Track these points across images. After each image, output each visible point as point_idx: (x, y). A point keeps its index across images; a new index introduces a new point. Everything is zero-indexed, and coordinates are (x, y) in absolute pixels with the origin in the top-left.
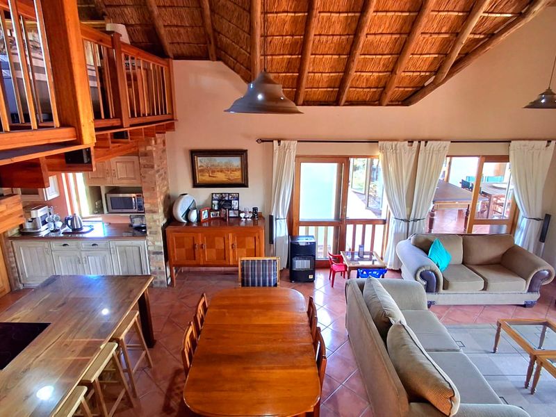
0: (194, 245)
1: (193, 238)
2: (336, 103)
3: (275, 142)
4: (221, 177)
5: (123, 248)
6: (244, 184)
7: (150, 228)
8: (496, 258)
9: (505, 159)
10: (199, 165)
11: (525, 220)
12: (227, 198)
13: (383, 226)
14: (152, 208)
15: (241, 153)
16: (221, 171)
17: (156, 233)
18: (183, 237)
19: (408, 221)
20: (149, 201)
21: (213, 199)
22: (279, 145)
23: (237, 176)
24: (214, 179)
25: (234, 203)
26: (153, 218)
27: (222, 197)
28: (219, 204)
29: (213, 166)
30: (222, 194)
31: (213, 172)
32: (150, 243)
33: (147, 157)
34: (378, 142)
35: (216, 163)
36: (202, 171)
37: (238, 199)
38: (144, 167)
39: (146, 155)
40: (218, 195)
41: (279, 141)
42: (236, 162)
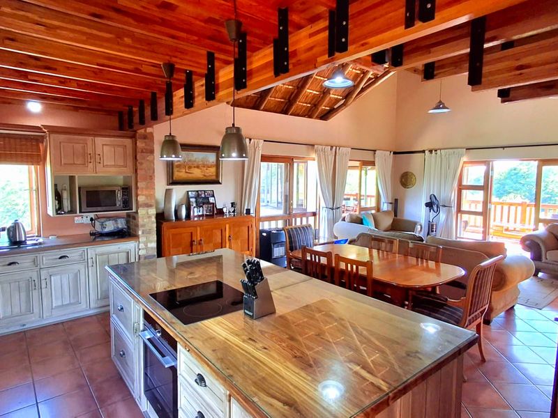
0: (192, 242)
1: (192, 233)
2: (285, 112)
3: (247, 140)
4: (197, 174)
5: (105, 256)
6: (217, 181)
7: (144, 226)
8: (389, 226)
9: (372, 163)
11: (386, 205)
12: (203, 196)
13: (313, 217)
14: (147, 201)
15: (216, 149)
16: (198, 167)
17: (149, 232)
18: (181, 234)
19: (333, 209)
20: (144, 193)
21: (189, 197)
22: (250, 143)
23: (213, 173)
24: (190, 175)
25: (211, 200)
26: (148, 213)
27: (199, 195)
28: (196, 202)
29: (190, 161)
30: (197, 191)
31: (190, 167)
32: (142, 246)
33: (146, 140)
34: (314, 145)
35: (193, 159)
36: (179, 166)
37: (213, 196)
38: (142, 152)
39: (145, 137)
40: (194, 193)
41: (250, 140)
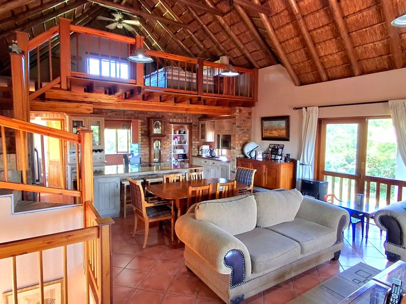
3: (304, 109)
4: (275, 134)
6: (287, 139)
7: (232, 157)
10: (265, 126)
12: (276, 148)
15: (286, 118)
16: (275, 130)
21: (270, 148)
22: (307, 111)
23: (283, 133)
24: (272, 135)
25: (280, 150)
27: (275, 147)
28: (272, 150)
29: (272, 126)
30: (275, 145)
31: (271, 130)
34: (387, 101)
36: (266, 130)
37: (282, 149)
40: (273, 145)
41: (306, 108)
42: (283, 123)
